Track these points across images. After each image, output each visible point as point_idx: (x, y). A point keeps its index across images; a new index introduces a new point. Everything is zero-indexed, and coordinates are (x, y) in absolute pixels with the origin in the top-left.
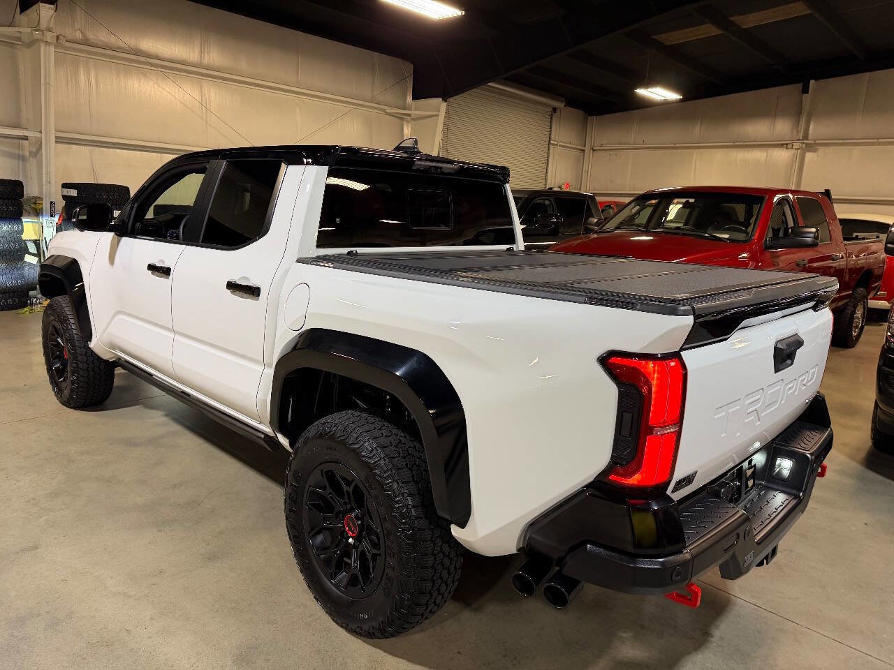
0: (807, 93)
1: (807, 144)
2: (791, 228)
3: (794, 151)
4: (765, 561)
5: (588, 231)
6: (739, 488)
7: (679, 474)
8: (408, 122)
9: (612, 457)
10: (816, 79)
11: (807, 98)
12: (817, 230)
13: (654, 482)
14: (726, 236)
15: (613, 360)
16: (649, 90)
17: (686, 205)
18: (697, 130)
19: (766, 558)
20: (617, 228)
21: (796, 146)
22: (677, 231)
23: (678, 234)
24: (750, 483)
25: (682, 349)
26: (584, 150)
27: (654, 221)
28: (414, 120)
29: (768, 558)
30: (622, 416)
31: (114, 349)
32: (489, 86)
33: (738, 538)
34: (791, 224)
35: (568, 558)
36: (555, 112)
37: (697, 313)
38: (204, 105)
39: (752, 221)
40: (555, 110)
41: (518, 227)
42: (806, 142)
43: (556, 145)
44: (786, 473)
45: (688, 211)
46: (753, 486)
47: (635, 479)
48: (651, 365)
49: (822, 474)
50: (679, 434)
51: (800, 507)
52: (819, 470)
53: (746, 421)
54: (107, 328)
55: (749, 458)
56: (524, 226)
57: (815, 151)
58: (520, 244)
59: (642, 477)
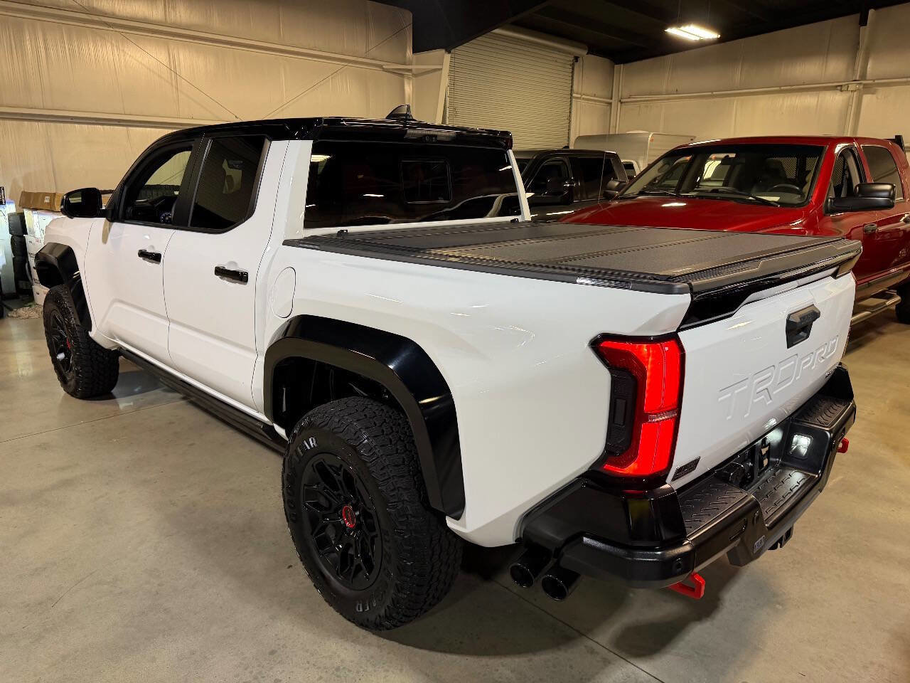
0: (865, 24)
1: (865, 85)
2: (858, 185)
3: (849, 94)
4: (779, 544)
5: (609, 197)
6: (752, 469)
7: (679, 461)
8: (409, 78)
9: (607, 446)
10: (876, 8)
11: (865, 31)
12: (893, 187)
13: (651, 470)
14: (776, 199)
15: (604, 344)
16: (682, 28)
17: (725, 161)
18: (738, 75)
19: (780, 541)
20: (641, 193)
21: (852, 87)
22: (714, 195)
23: (715, 198)
24: (766, 462)
25: (679, 330)
26: (611, 104)
27: (686, 183)
28: (415, 75)
29: (781, 542)
30: (615, 403)
31: (114, 338)
32: (494, 33)
33: (746, 525)
34: (856, 181)
35: (563, 550)
36: (577, 61)
37: (695, 290)
38: (174, 70)
39: (809, 178)
40: (576, 59)
41: (524, 196)
42: (864, 82)
43: (580, 98)
44: (804, 451)
45: (728, 167)
46: (768, 466)
47: (631, 469)
48: (645, 348)
49: (844, 450)
50: (677, 420)
51: (818, 487)
52: (841, 445)
53: (756, 401)
54: (105, 316)
55: (763, 437)
56: (532, 194)
57: (873, 92)
58: (527, 215)
59: (638, 466)
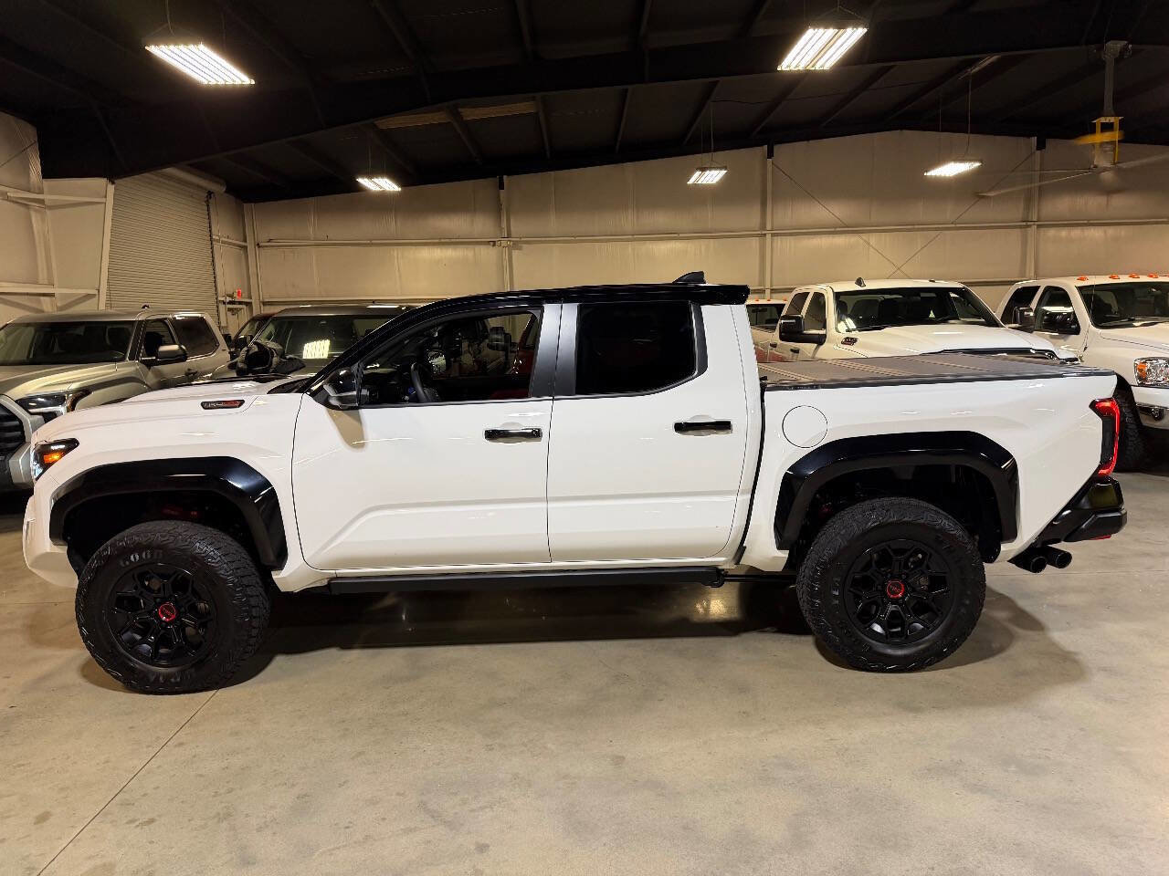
0: (503, 188)
1: (512, 242)
3: (500, 249)
8: (38, 212)
10: (509, 175)
11: (504, 194)
21: (504, 243)
26: (245, 248)
28: (51, 208)
36: (210, 197)
40: (210, 193)
42: (511, 239)
43: (216, 240)
54: (336, 537)
57: (520, 249)
